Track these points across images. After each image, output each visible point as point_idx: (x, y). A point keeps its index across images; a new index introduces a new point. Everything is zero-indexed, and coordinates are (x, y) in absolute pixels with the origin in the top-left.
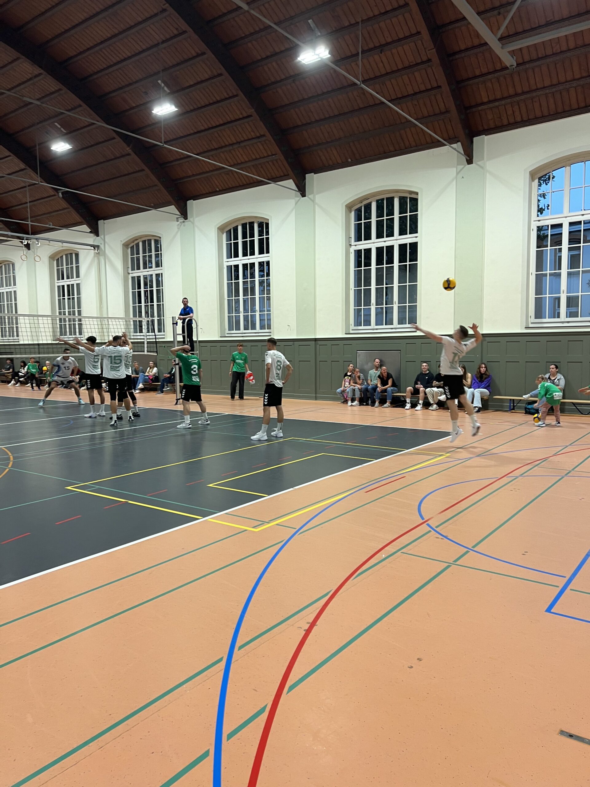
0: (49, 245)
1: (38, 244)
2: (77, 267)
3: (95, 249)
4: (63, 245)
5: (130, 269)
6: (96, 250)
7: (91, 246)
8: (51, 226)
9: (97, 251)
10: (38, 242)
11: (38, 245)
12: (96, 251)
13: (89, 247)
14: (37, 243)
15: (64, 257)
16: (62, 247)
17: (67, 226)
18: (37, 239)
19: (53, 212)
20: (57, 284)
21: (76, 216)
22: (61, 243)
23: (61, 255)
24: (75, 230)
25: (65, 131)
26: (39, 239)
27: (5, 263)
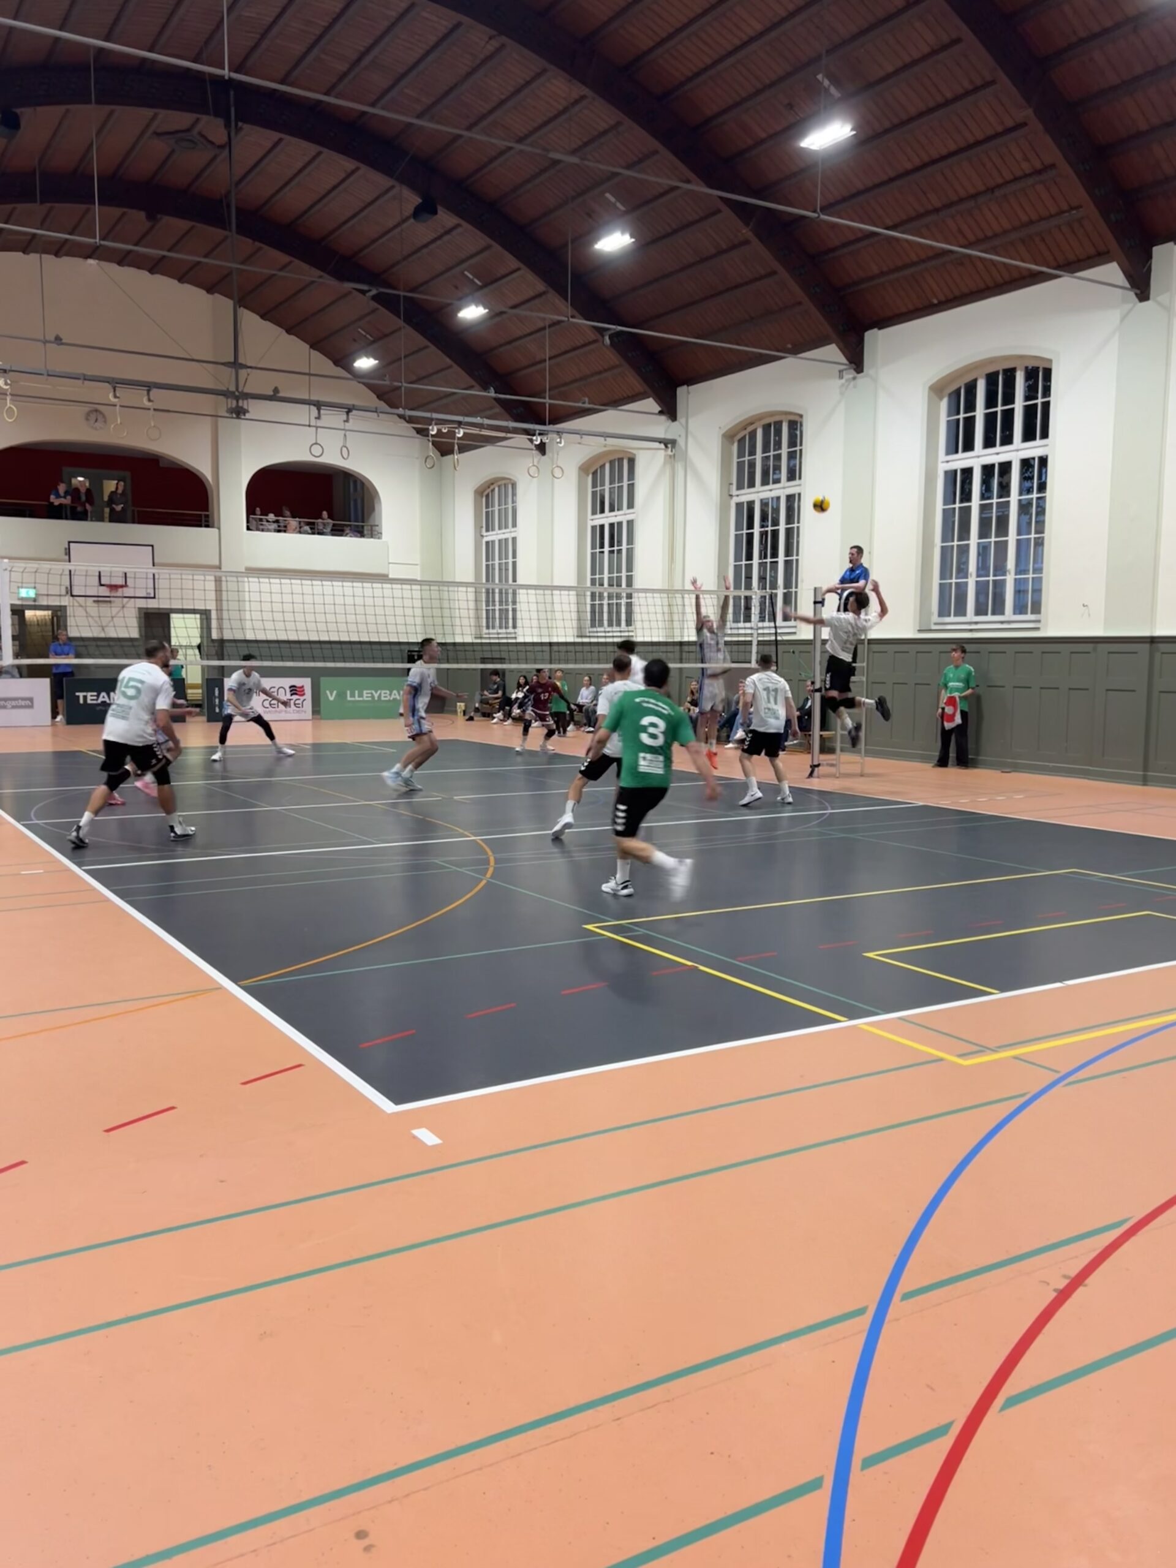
0: (580, 443)
1: (560, 443)
2: (631, 487)
3: (666, 447)
4: (606, 442)
5: (734, 486)
6: (670, 449)
7: (660, 442)
8: (587, 406)
9: (672, 451)
10: (560, 438)
11: (559, 445)
12: (669, 452)
13: (656, 445)
14: (558, 440)
15: (607, 466)
16: (605, 446)
17: (616, 402)
18: (558, 433)
19: (592, 375)
20: (590, 524)
21: (634, 382)
22: (603, 439)
23: (601, 463)
24: (631, 409)
25: (622, 208)
26: (562, 433)
27: (499, 483)
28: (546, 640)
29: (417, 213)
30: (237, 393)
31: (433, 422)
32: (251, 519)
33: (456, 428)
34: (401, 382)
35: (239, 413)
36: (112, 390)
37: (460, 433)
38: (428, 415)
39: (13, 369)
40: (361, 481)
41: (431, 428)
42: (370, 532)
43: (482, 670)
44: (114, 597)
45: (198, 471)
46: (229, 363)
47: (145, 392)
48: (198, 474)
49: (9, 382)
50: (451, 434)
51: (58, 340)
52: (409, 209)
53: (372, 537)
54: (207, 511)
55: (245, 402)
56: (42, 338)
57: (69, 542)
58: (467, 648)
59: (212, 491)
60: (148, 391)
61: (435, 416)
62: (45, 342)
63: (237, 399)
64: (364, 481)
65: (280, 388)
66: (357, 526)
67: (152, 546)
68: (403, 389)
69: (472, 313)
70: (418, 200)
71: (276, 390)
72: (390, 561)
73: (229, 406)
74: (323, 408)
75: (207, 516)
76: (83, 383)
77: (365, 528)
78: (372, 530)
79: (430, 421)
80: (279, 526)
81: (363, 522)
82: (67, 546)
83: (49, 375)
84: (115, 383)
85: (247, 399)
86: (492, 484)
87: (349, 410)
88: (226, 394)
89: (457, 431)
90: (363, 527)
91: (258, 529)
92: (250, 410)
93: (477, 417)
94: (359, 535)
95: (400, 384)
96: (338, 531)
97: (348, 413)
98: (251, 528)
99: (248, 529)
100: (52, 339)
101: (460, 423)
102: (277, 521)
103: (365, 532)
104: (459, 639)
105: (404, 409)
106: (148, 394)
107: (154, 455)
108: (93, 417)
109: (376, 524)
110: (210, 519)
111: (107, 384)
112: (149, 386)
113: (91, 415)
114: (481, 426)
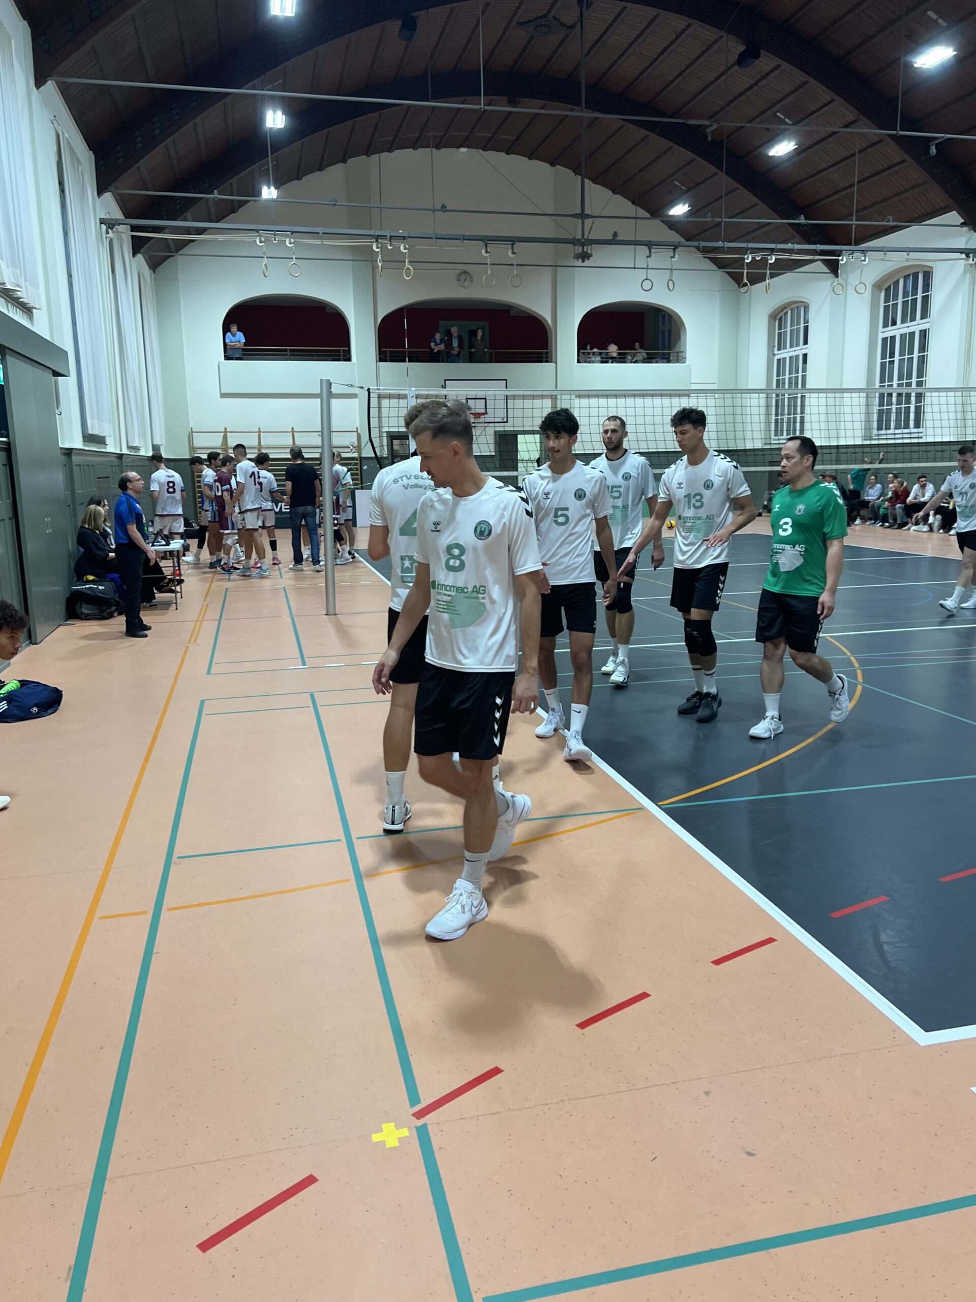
0: (883, 260)
1: (865, 260)
2: (926, 300)
3: (968, 256)
4: (909, 257)
6: (971, 259)
7: (961, 253)
8: (891, 224)
9: (973, 260)
10: (865, 256)
11: (863, 263)
12: (971, 261)
13: (957, 255)
14: (863, 258)
15: (901, 282)
16: (907, 261)
17: (919, 218)
18: (863, 252)
19: (894, 196)
20: (881, 336)
21: (938, 195)
22: (905, 253)
23: (895, 279)
24: (935, 223)
25: (945, 24)
26: (867, 251)
27: (792, 307)
28: (834, 443)
29: (742, 60)
30: (583, 240)
31: (749, 252)
32: (581, 353)
33: (768, 255)
34: (721, 218)
35: (584, 256)
36: (485, 247)
37: (772, 260)
38: (744, 245)
39: (410, 236)
40: (669, 314)
41: (746, 257)
42: (676, 358)
43: (770, 472)
44: (477, 423)
45: (540, 315)
46: (578, 214)
47: (510, 246)
48: (540, 318)
49: (407, 247)
50: (764, 260)
51: (444, 207)
52: (734, 58)
53: (678, 362)
54: (547, 349)
55: (589, 247)
56: (432, 208)
57: (445, 380)
58: (757, 453)
59: (551, 333)
60: (513, 245)
61: (751, 245)
62: (434, 211)
63: (583, 245)
64: (672, 314)
65: (618, 233)
66: (664, 354)
67: (506, 380)
68: (723, 223)
69: (782, 149)
70: (742, 48)
71: (615, 234)
72: (692, 382)
73: (576, 252)
74: (653, 247)
75: (547, 353)
76: (462, 242)
77: (672, 354)
78: (678, 356)
79: (745, 251)
80: (602, 358)
81: (670, 350)
82: (444, 384)
83: (437, 238)
84: (486, 240)
85: (590, 245)
86: (786, 308)
87: (675, 248)
88: (574, 242)
89: (769, 258)
90: (669, 354)
91: (585, 362)
92: (593, 254)
93: (788, 244)
94: (666, 361)
95: (720, 220)
96: (649, 359)
97: (674, 250)
98: (580, 361)
99: (578, 362)
100: (439, 207)
101: (772, 251)
102: (600, 354)
103: (671, 358)
104: (749, 446)
105: (723, 242)
106: (512, 248)
107: (506, 305)
108: (463, 277)
109: (682, 350)
110: (549, 355)
111: (481, 242)
112: (513, 241)
113: (461, 276)
114: (791, 251)
